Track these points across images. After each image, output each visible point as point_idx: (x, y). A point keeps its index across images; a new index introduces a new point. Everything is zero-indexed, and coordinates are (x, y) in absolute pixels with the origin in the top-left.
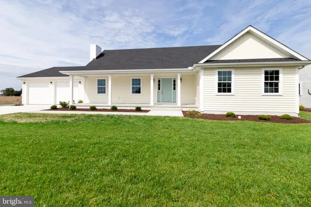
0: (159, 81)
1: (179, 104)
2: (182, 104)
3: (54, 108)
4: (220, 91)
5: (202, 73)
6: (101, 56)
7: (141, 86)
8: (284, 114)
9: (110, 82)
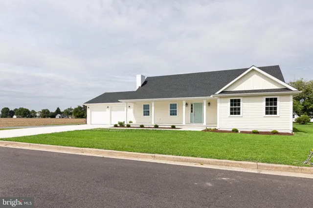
0: (192, 105)
1: (205, 124)
2: (207, 124)
3: (116, 126)
4: (231, 113)
5: (218, 100)
6: (144, 83)
7: (177, 109)
8: (273, 130)
9: (153, 108)
